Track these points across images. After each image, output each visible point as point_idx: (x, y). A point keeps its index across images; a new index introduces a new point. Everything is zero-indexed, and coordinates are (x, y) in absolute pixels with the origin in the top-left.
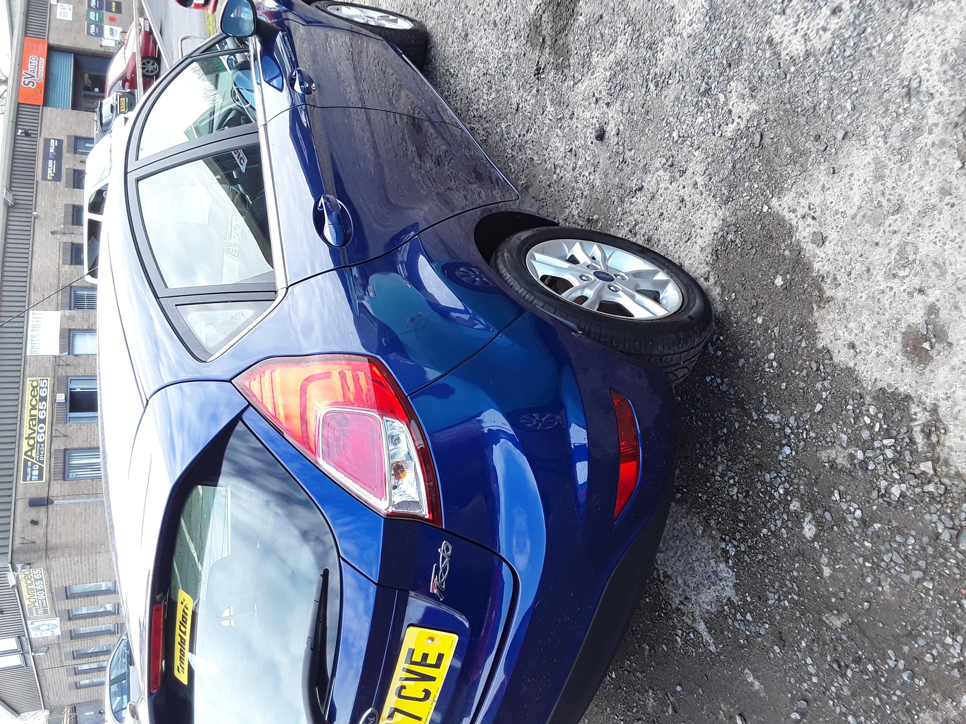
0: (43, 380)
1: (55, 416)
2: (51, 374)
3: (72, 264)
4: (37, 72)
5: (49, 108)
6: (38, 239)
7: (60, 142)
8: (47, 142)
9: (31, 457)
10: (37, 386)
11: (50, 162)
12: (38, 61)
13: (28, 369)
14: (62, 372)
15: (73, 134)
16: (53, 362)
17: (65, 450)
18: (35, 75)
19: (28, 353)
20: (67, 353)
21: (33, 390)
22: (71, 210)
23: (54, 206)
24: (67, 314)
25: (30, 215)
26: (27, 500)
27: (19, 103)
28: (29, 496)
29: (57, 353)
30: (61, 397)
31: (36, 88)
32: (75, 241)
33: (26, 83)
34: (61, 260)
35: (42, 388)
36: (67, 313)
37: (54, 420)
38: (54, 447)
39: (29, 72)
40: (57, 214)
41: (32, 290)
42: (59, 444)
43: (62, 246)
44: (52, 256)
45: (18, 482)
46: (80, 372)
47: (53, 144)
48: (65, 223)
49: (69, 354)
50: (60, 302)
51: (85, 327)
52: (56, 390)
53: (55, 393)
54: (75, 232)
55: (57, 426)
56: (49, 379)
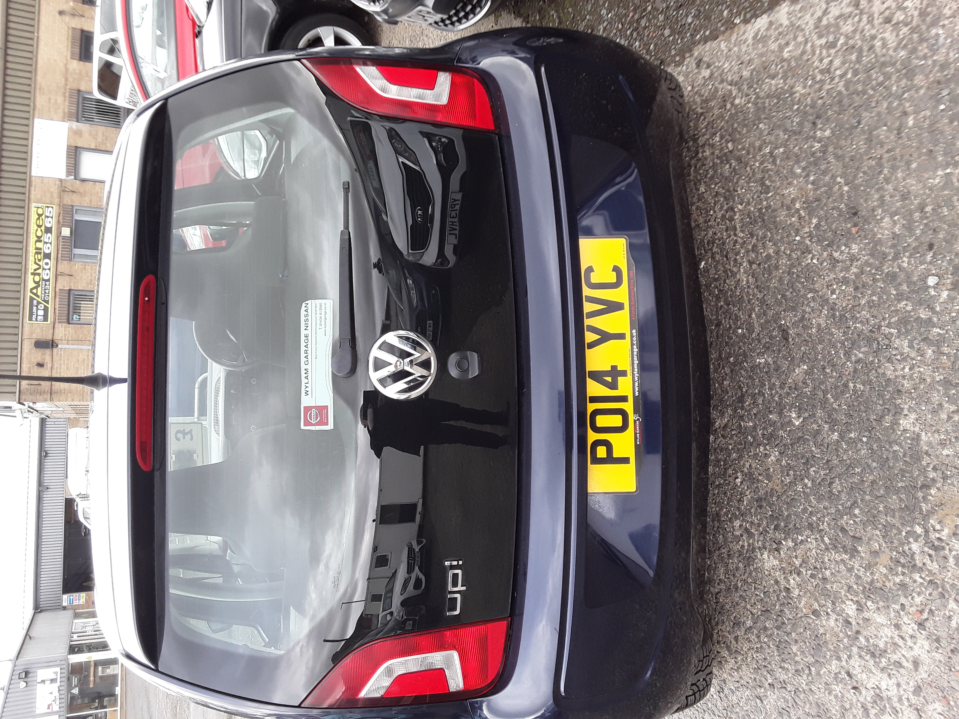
1: (60, 252)
2: (57, 201)
3: (80, 60)
6: (43, 20)
9: (36, 295)
13: (33, 192)
14: (68, 200)
16: (58, 187)
17: (70, 290)
19: (33, 174)
20: (73, 177)
21: (38, 219)
24: (74, 127)
26: (34, 341)
28: (34, 336)
29: (63, 176)
30: (66, 232)
32: (86, 28)
34: (69, 53)
35: (48, 217)
36: (75, 125)
37: (59, 256)
38: (59, 287)
41: (38, 91)
42: (64, 284)
43: (70, 33)
44: (59, 45)
45: (24, 320)
46: (86, 201)
49: (75, 179)
50: (66, 110)
51: (93, 147)
52: (61, 221)
53: (60, 225)
54: (86, 15)
55: (62, 263)
56: (54, 206)
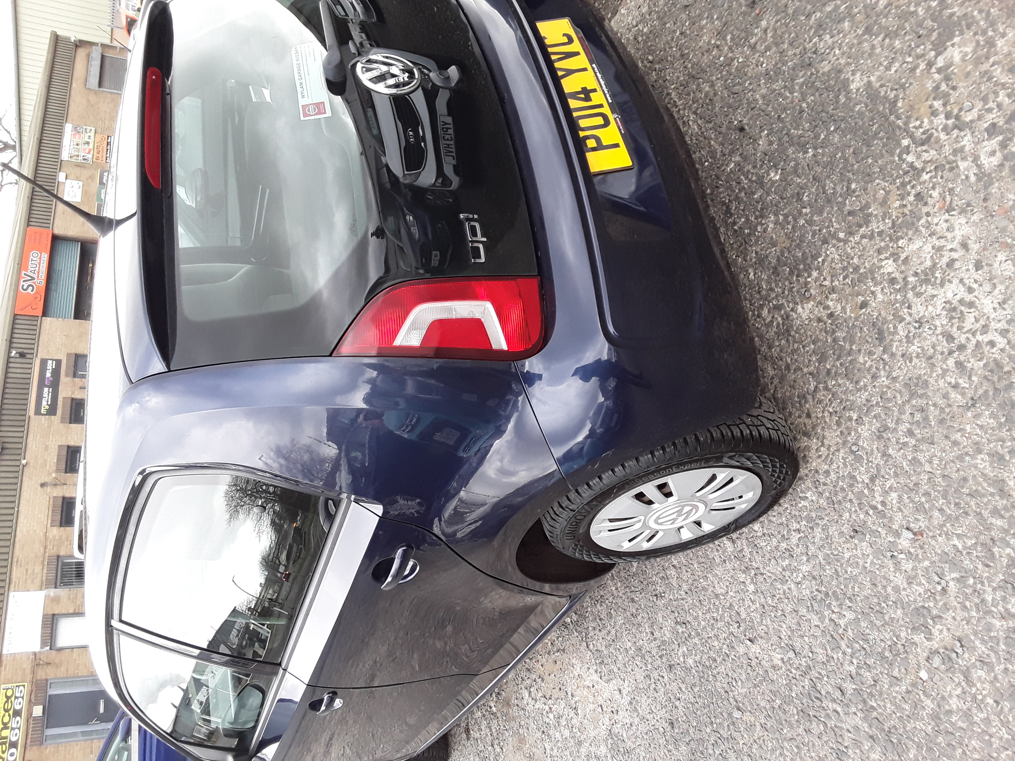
0: (19, 687)
2: (29, 677)
3: (61, 525)
4: (38, 272)
5: (49, 319)
6: (24, 494)
7: (58, 362)
8: (44, 362)
10: (12, 696)
11: (46, 389)
12: (40, 258)
13: (3, 673)
14: (41, 674)
15: (74, 351)
16: (32, 661)
18: (35, 276)
19: (5, 651)
20: (48, 648)
21: (7, 702)
22: (64, 453)
23: (46, 448)
24: (52, 594)
25: (17, 463)
27: (15, 315)
29: (36, 647)
30: (38, 711)
31: (35, 294)
32: (67, 495)
33: (25, 288)
34: (50, 521)
35: (18, 698)
36: (52, 592)
37: (28, 742)
39: (29, 273)
40: (49, 460)
41: (15, 564)
43: (51, 503)
44: (39, 516)
46: (61, 672)
47: (50, 365)
48: (57, 470)
49: (51, 649)
50: (44, 578)
51: (71, 611)
52: (33, 700)
53: (31, 704)
54: (68, 483)
55: (30, 750)
56: (26, 684)
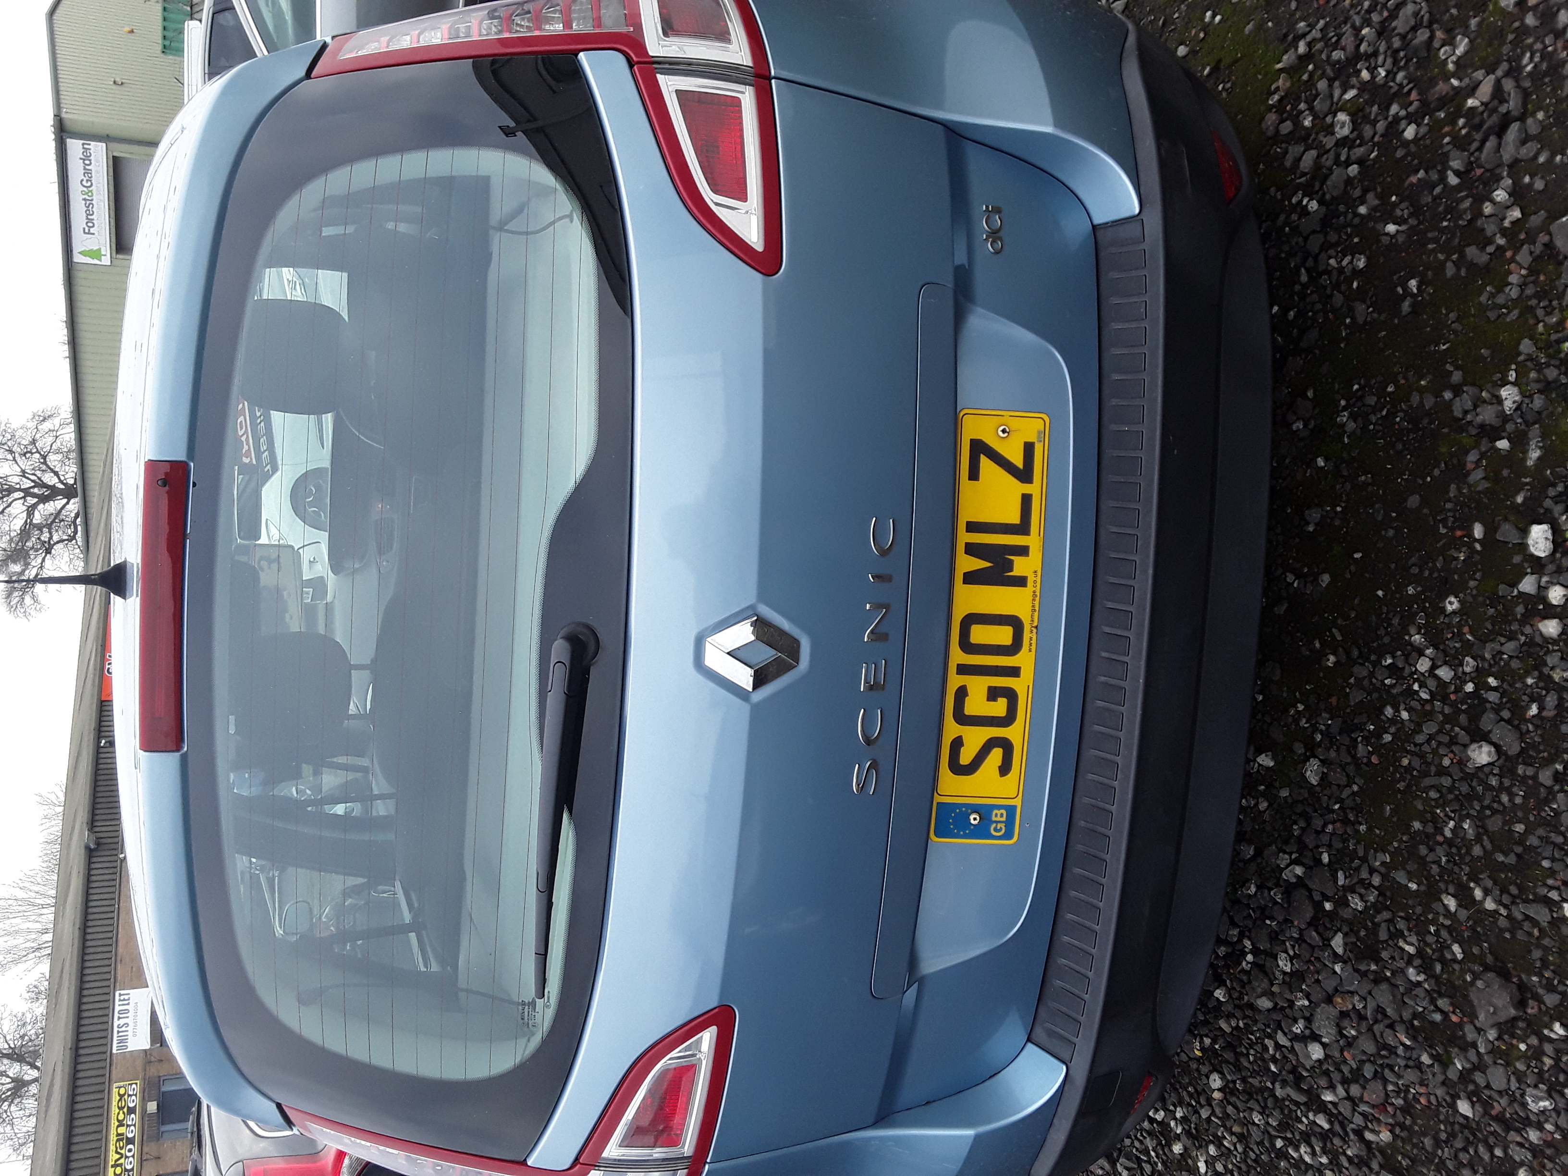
0: (131, 1084)
1: (146, 1133)
2: (141, 1075)
10: (124, 1094)
13: (114, 1072)
16: (143, 1058)
19: (114, 1051)
21: (120, 1100)
25: (115, 858)
27: (102, 701)
29: (146, 1045)
30: (152, 1107)
35: (131, 1096)
37: (145, 1138)
41: (119, 962)
42: (150, 1171)
49: (161, 1045)
52: (147, 1097)
53: (144, 1101)
55: (147, 1145)
56: (138, 1082)
